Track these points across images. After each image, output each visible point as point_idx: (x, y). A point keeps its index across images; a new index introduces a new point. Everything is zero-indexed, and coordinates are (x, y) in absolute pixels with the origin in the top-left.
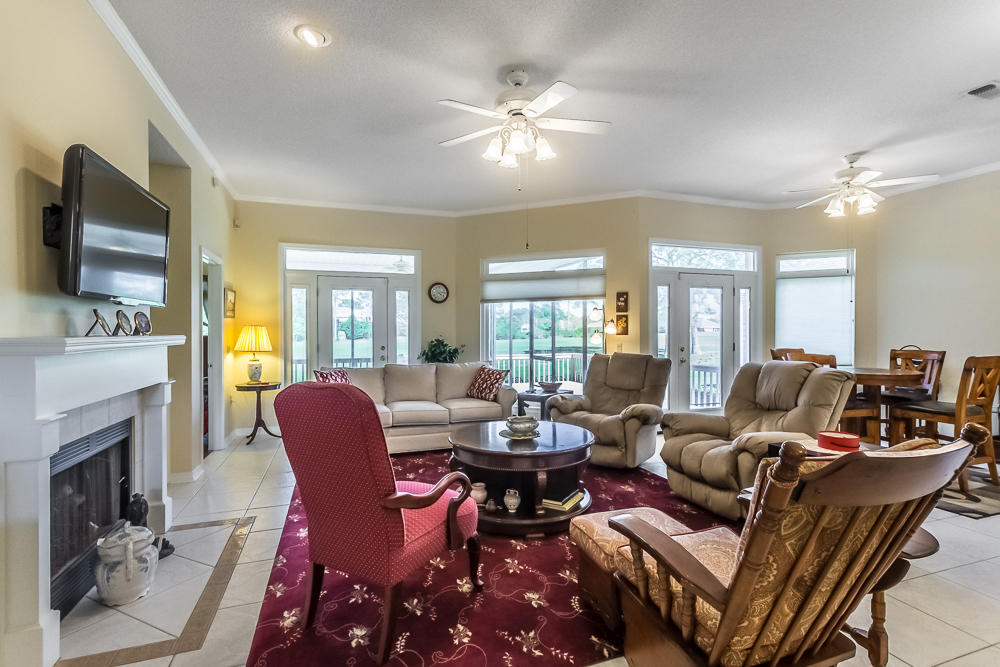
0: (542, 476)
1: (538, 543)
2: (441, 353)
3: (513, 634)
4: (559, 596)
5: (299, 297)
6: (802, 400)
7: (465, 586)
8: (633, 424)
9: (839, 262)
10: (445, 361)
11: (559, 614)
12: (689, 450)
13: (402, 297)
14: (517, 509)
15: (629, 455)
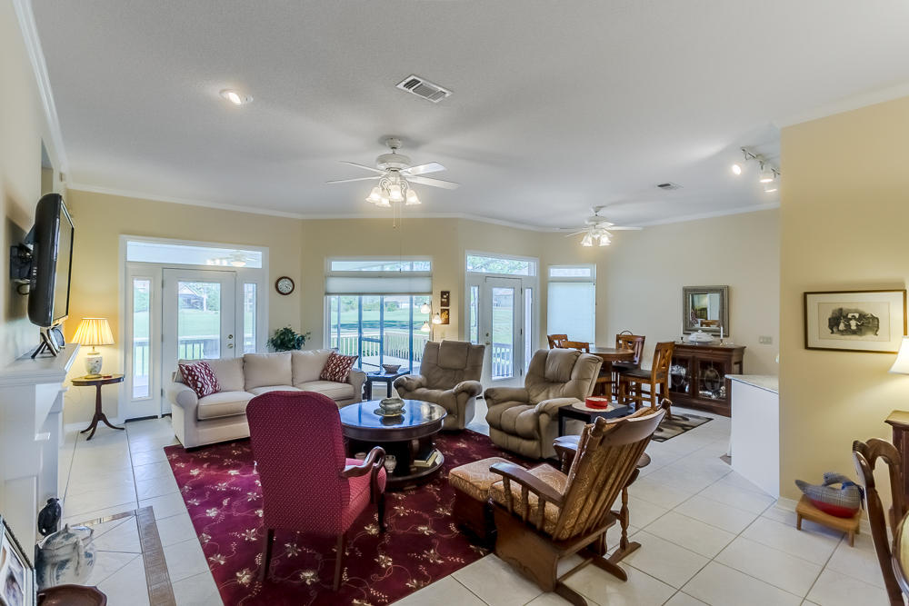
0: (415, 443)
1: (413, 493)
2: (290, 341)
3: (420, 553)
4: (441, 524)
5: (142, 288)
6: (574, 375)
7: (372, 530)
8: (464, 396)
9: (586, 272)
10: (294, 347)
11: (444, 536)
12: (506, 414)
13: (249, 290)
14: (394, 470)
15: (460, 421)
